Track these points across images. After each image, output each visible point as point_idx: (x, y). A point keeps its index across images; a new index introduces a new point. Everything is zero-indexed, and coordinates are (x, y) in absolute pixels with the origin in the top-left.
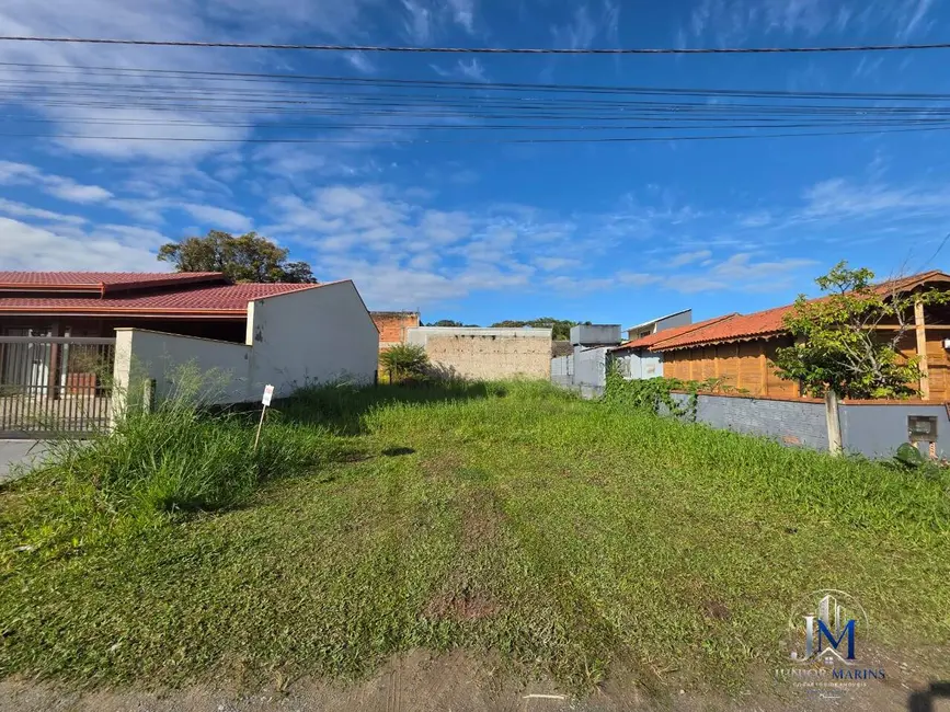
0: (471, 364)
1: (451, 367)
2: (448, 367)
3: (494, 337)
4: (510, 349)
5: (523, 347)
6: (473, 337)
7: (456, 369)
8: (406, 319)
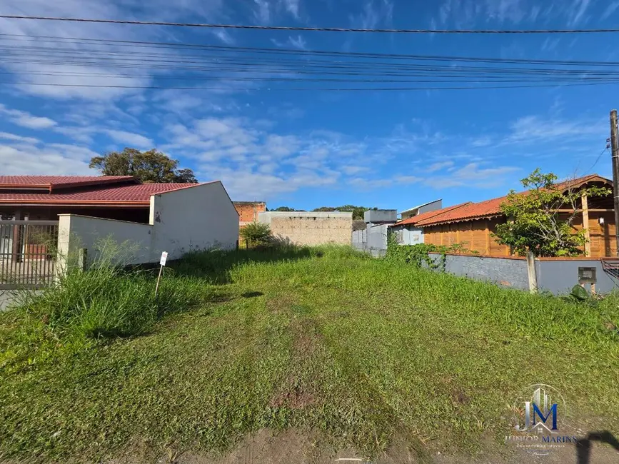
0: (300, 236)
2: (285, 238)
3: (315, 218)
4: (326, 226)
5: (333, 224)
6: (301, 218)
7: (290, 239)
8: (258, 206)
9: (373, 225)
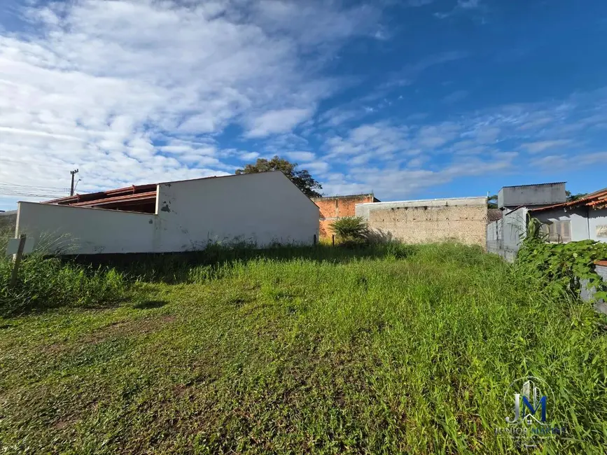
3: (426, 208)
4: (442, 216)
5: (454, 214)
6: (406, 208)
8: (364, 199)
9: (509, 211)
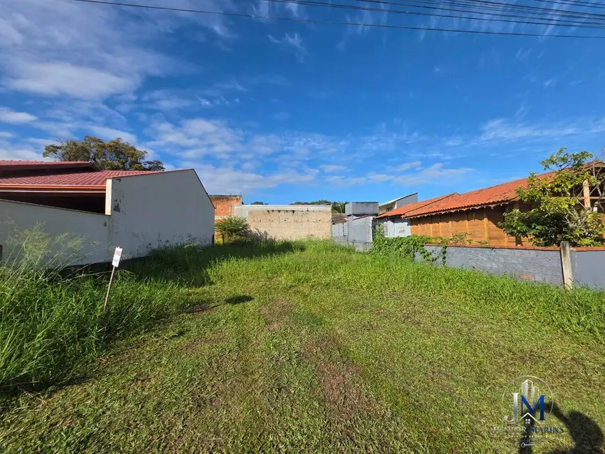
0: (279, 231)
1: (265, 232)
2: (263, 232)
3: (293, 211)
4: (305, 219)
5: (312, 217)
6: (279, 211)
7: (268, 233)
8: (233, 199)
